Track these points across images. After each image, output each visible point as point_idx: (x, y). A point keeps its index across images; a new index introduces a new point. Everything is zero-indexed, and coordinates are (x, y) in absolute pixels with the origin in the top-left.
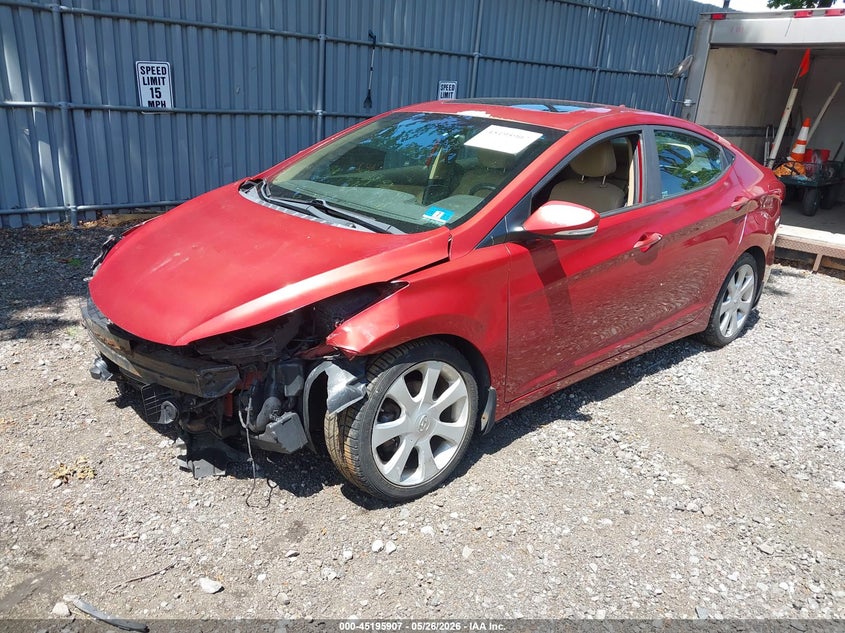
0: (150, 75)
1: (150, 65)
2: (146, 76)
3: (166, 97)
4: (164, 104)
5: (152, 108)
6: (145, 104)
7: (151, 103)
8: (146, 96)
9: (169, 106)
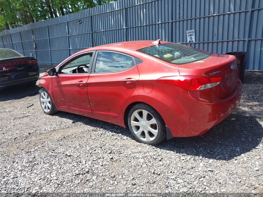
0: (190, 34)
1: (190, 31)
2: (189, 34)
3: (194, 39)
4: (193, 41)
5: (190, 43)
6: (188, 42)
7: (190, 41)
8: (189, 39)
9: (194, 41)
